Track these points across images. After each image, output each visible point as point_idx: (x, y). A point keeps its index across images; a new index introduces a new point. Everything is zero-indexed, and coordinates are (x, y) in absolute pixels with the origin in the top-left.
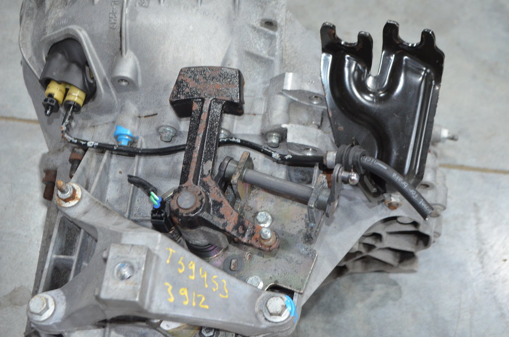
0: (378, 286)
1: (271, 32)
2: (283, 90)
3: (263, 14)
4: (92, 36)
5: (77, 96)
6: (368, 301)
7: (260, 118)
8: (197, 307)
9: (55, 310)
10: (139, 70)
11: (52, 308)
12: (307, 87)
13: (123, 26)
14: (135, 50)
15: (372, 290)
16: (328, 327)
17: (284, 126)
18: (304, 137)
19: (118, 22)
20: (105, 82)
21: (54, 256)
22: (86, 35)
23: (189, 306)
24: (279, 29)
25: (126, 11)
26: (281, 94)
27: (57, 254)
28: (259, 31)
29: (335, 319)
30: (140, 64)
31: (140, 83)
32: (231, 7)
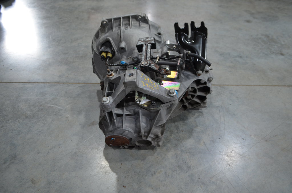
0: (196, 113)
1: (160, 36)
2: (166, 45)
3: (157, 32)
4: (113, 39)
5: (110, 55)
6: (194, 117)
7: (160, 53)
8: (151, 89)
9: (110, 101)
10: (126, 46)
11: (109, 100)
12: (172, 43)
13: (121, 35)
14: (125, 41)
15: (195, 114)
16: (184, 124)
17: (167, 52)
18: (173, 53)
19: (120, 34)
20: (117, 51)
21: (108, 92)
22: (111, 39)
23: (149, 88)
24: (162, 35)
25: (122, 31)
26: (165, 46)
27: (108, 91)
28: (157, 35)
29: (186, 121)
30: (126, 44)
31: (126, 49)
32: (149, 30)
